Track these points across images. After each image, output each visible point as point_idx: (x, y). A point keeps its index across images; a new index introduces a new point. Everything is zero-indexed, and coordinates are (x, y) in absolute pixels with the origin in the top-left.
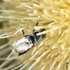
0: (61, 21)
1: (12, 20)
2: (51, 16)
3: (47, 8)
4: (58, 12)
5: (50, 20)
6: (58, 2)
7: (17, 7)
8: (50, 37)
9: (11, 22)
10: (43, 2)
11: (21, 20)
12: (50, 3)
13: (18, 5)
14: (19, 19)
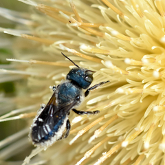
0: (143, 82)
1: (35, 77)
2: (121, 72)
3: (113, 52)
4: (138, 63)
5: (119, 80)
6: (138, 39)
7: (45, 49)
8: (118, 117)
9: (32, 82)
10: (104, 40)
11: (54, 78)
12: (119, 41)
13: (48, 45)
14: (48, 76)
